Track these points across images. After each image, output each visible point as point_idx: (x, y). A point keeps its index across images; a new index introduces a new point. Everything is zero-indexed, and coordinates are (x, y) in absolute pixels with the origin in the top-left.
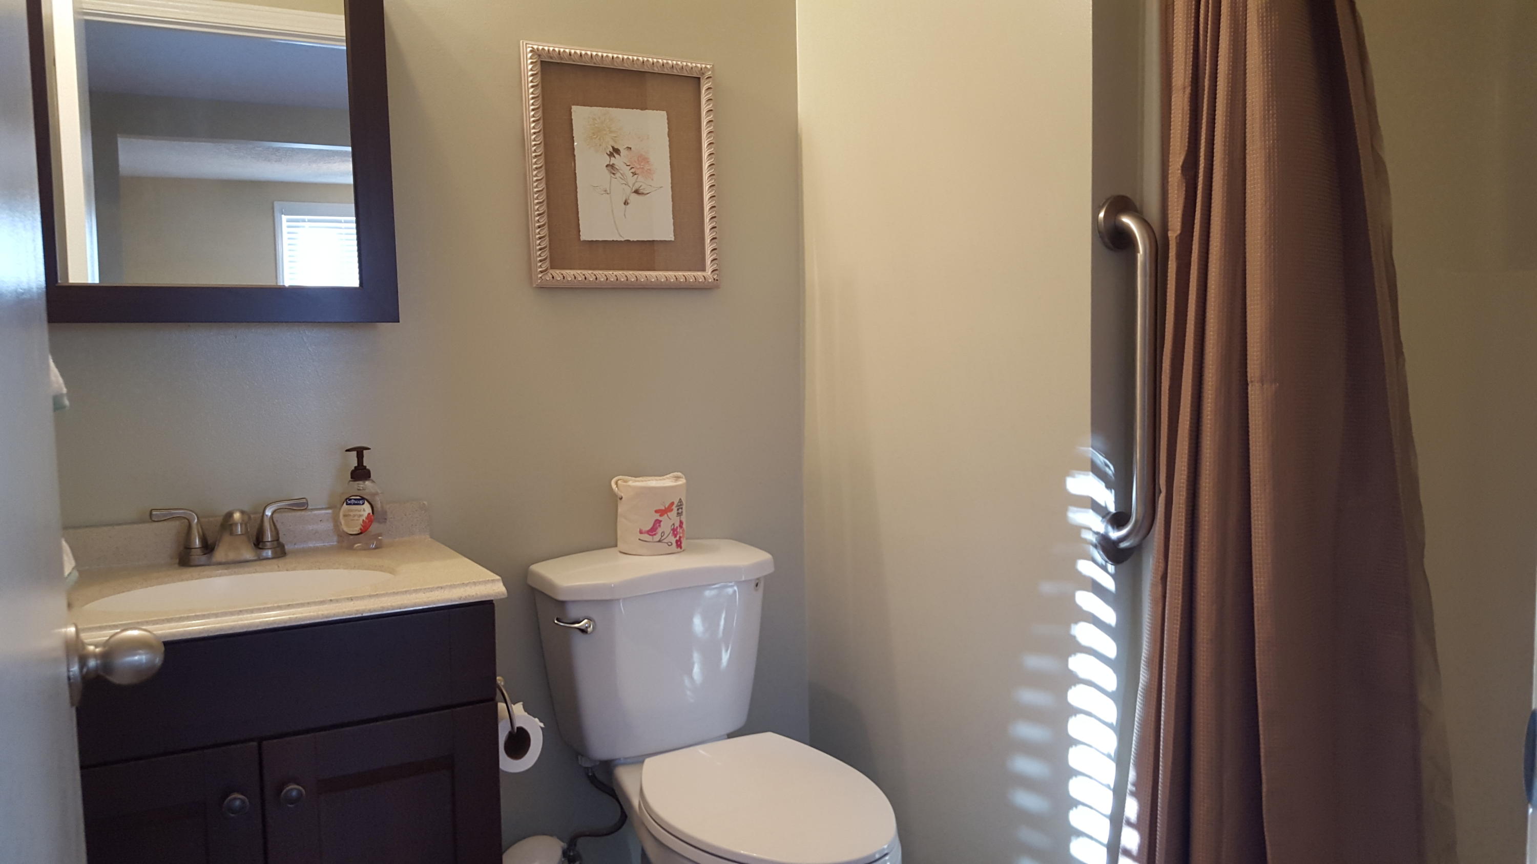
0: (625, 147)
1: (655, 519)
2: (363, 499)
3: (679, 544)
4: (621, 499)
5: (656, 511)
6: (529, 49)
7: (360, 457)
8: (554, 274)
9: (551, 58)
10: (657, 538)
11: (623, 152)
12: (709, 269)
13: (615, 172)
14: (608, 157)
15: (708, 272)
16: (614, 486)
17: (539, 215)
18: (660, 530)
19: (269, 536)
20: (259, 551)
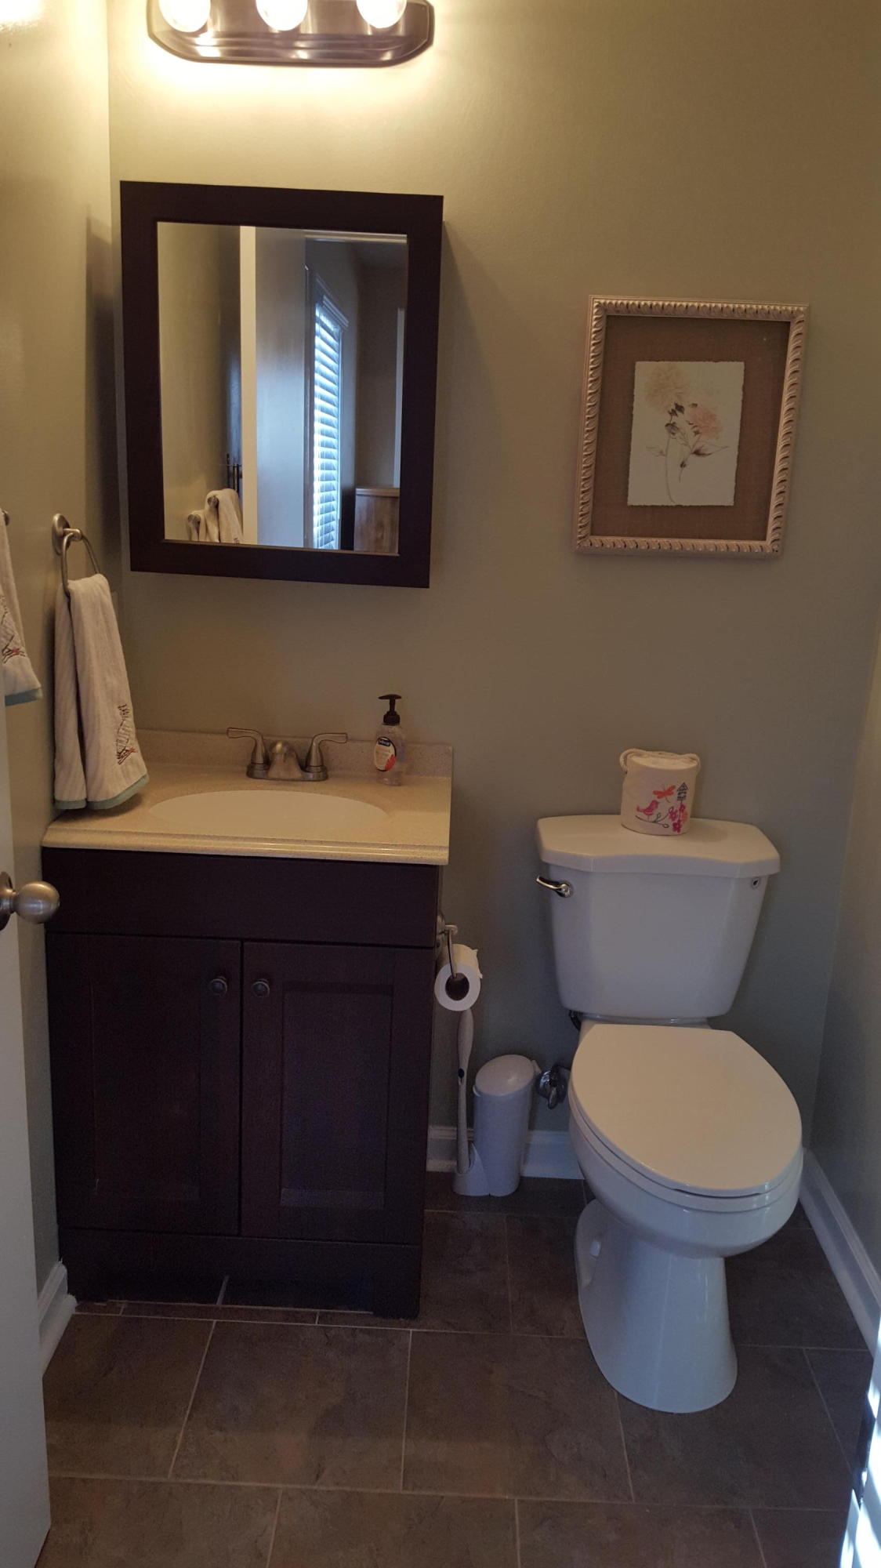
0: (691, 403)
1: (653, 799)
2: (389, 741)
3: (677, 828)
4: (626, 773)
5: (655, 793)
6: (596, 304)
7: (392, 704)
8: (593, 541)
9: (618, 311)
10: (653, 818)
11: (687, 410)
12: (770, 538)
13: (674, 432)
14: (669, 415)
15: (768, 543)
16: (622, 759)
17: (585, 479)
18: (656, 812)
19: (314, 762)
20: (305, 773)
